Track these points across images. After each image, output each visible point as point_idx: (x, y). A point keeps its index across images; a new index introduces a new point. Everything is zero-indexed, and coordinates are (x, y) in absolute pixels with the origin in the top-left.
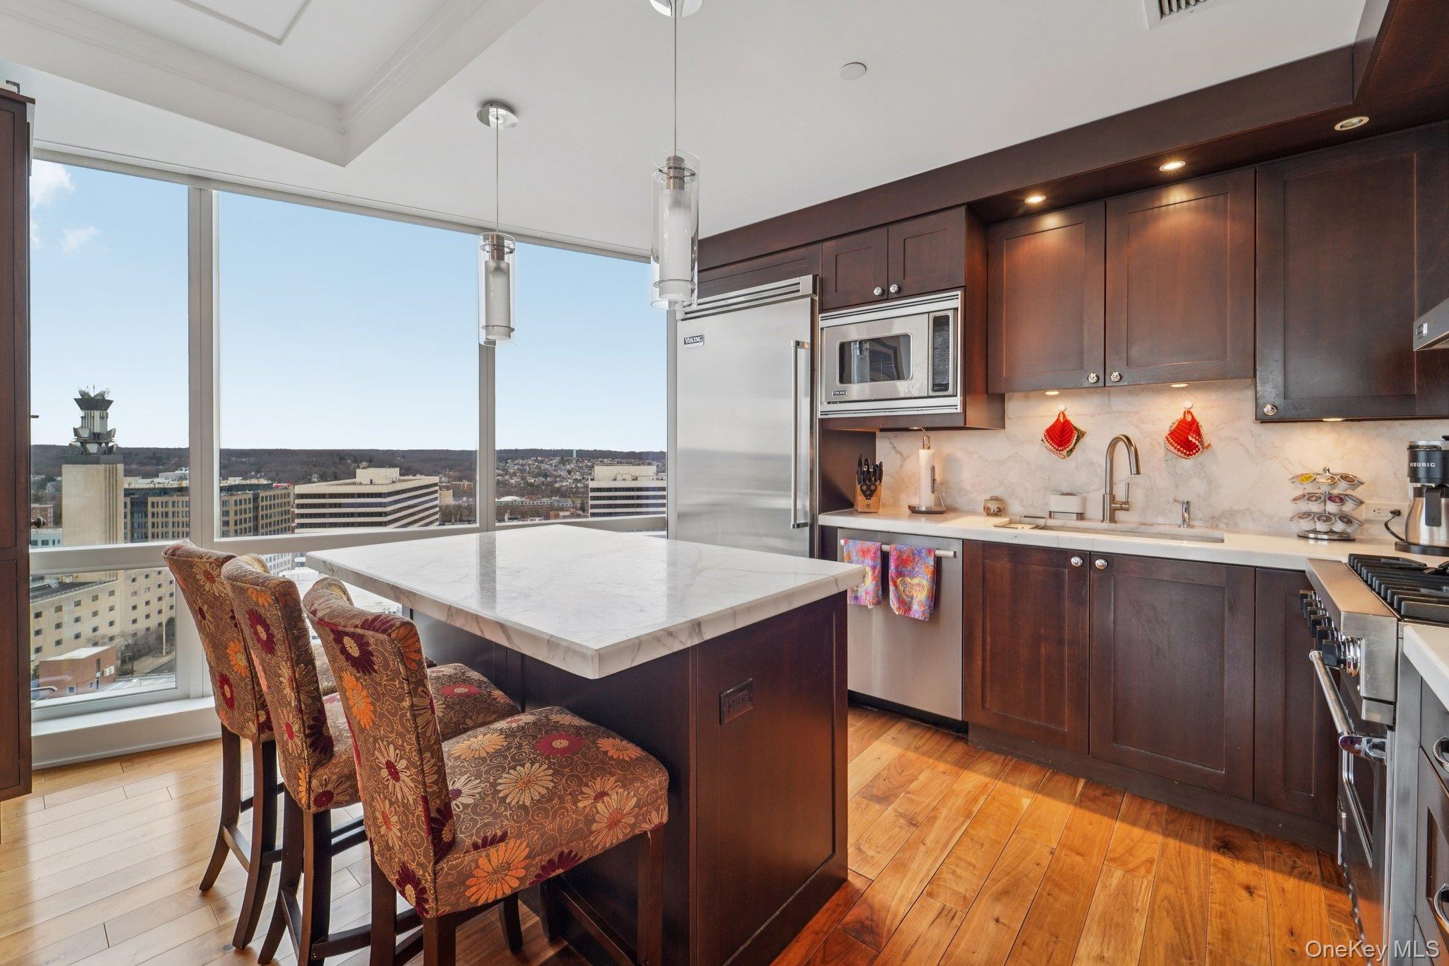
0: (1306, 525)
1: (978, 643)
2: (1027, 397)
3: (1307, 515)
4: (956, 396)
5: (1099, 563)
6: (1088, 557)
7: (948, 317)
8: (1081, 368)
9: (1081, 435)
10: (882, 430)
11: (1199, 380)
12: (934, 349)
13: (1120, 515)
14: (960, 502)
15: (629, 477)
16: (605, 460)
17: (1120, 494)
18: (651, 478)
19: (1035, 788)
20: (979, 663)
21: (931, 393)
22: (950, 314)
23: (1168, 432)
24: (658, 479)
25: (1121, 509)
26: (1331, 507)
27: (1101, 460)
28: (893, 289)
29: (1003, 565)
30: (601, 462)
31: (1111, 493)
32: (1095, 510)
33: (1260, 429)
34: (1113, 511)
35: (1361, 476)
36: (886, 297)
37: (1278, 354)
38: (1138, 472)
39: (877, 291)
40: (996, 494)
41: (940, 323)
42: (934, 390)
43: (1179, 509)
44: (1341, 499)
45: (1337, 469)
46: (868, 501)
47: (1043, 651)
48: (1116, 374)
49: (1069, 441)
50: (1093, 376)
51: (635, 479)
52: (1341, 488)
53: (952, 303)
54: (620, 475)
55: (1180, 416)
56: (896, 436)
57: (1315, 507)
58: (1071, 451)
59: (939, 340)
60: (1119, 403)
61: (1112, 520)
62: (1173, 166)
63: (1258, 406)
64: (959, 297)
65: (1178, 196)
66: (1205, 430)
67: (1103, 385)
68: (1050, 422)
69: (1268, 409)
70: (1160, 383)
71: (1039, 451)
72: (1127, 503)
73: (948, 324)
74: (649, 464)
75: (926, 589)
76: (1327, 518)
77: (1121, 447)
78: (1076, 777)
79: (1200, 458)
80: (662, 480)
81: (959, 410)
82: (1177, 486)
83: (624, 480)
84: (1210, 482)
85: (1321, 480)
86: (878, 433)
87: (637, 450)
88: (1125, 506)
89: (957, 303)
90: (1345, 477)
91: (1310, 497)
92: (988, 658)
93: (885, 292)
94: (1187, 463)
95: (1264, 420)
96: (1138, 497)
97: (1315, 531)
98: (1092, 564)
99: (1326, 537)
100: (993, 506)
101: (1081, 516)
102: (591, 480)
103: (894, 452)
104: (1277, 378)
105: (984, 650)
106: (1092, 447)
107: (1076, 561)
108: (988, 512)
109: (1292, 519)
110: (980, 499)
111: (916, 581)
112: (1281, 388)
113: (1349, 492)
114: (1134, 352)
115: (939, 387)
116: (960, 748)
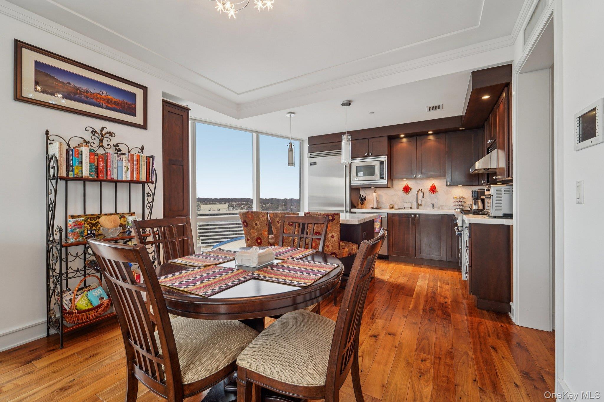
0: (455, 207)
1: (391, 236)
2: (398, 180)
3: (455, 205)
4: (385, 180)
5: (417, 216)
6: (415, 215)
7: (384, 162)
8: (412, 174)
9: (411, 189)
10: (361, 188)
11: (436, 177)
12: (381, 169)
13: (420, 207)
14: (382, 206)
15: (216, 209)
16: (204, 202)
17: (420, 203)
18: (226, 209)
19: (405, 265)
20: (392, 241)
21: (380, 179)
22: (384, 161)
23: (429, 188)
24: (229, 210)
25: (420, 206)
26: (460, 203)
27: (416, 195)
28: (370, 154)
29: (397, 218)
30: (202, 203)
31: (418, 202)
32: (414, 206)
33: (447, 188)
34: (418, 206)
35: (465, 197)
36: (368, 156)
37: (450, 172)
38: (424, 197)
39: (366, 154)
40: (391, 203)
41: (382, 163)
42: (381, 178)
43: (432, 206)
44: (461, 202)
45: (461, 196)
46: (361, 206)
47: (406, 236)
48: (419, 175)
49: (408, 190)
50: (414, 176)
51: (219, 210)
52: (462, 200)
53: (385, 158)
54: (212, 209)
55: (432, 185)
56: (366, 190)
57: (457, 204)
58: (409, 193)
59: (382, 167)
60: (419, 182)
61: (418, 208)
62: (430, 132)
63: (447, 183)
64: (387, 157)
65: (431, 137)
66: (437, 188)
67: (416, 178)
68: (404, 186)
69: (448, 183)
70: (428, 177)
71: (402, 193)
72: (421, 204)
73: (384, 163)
74: (225, 204)
75: (379, 225)
76: (459, 206)
77: (420, 191)
78: (413, 264)
79: (436, 194)
80: (231, 210)
81: (387, 183)
82: (431, 201)
83: (214, 210)
84: (438, 199)
85: (458, 198)
86: (360, 189)
87: (218, 198)
88: (421, 205)
89: (386, 159)
90: (462, 197)
91: (456, 202)
92: (394, 240)
93: (368, 154)
94: (433, 195)
95: (448, 186)
96: (423, 203)
97: (457, 209)
98: (416, 216)
99: (459, 209)
100: (391, 206)
101: (411, 208)
102: (199, 211)
103: (365, 194)
104: (450, 177)
105: (393, 238)
106: (414, 192)
107: (413, 216)
108: (390, 208)
109: (453, 206)
110: (388, 205)
111: (377, 223)
112: (451, 179)
113: (463, 200)
114: (423, 171)
115: (382, 178)
116: (387, 262)
